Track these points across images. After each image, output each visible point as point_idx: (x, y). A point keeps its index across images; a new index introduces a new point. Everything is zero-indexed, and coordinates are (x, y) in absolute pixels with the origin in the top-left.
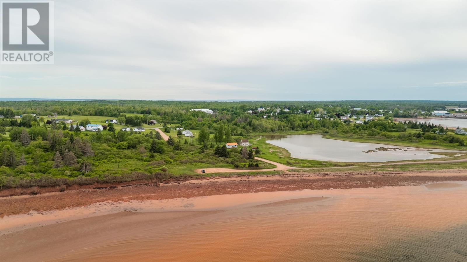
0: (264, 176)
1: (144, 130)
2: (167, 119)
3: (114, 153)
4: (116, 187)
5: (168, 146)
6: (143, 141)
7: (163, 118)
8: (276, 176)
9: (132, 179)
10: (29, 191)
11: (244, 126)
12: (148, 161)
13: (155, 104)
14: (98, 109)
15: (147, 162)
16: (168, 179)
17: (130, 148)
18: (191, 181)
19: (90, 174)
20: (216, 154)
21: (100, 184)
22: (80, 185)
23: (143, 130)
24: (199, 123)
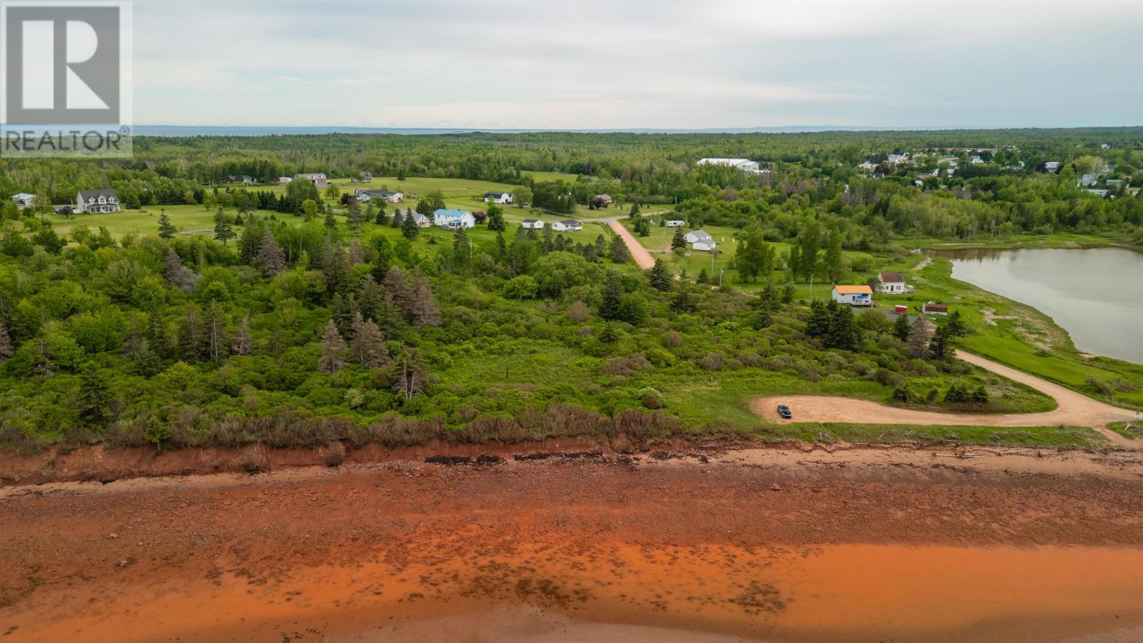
0: (1023, 450)
1: (580, 228)
2: (639, 190)
3: (500, 316)
4: (496, 459)
5: (653, 292)
6: (580, 274)
7: (627, 186)
8: (1076, 453)
9: (549, 433)
10: (236, 460)
11: (866, 218)
12: (597, 355)
13: (604, 143)
14: (469, 160)
15: (594, 356)
16: (666, 441)
17: (543, 295)
18: (746, 451)
19: (421, 407)
20: (811, 333)
21: (448, 446)
22: (386, 445)
23: (577, 228)
24: (728, 204)
